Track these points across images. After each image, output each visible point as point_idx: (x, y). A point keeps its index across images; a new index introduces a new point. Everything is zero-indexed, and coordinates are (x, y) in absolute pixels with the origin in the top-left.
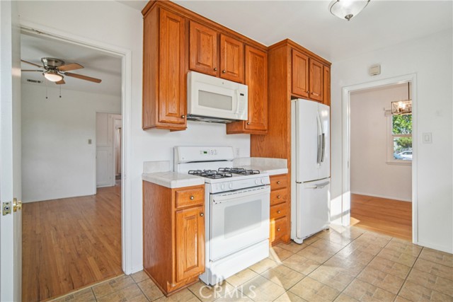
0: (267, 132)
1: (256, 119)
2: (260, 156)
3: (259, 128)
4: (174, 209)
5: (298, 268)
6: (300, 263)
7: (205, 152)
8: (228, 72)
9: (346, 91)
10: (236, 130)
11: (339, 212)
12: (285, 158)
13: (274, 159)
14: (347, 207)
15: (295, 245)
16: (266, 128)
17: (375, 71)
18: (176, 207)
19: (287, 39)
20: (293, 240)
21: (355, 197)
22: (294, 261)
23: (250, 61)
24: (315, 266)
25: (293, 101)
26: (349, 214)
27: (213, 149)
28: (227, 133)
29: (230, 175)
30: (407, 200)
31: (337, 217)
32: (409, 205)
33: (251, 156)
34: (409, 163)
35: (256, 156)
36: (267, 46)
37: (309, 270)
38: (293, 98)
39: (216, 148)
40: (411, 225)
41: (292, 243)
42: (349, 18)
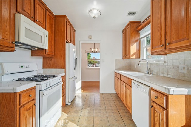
0: (54, 56)
1: (50, 49)
2: (49, 68)
3: (51, 54)
4: (18, 107)
5: (75, 115)
6: (75, 112)
7: (22, 67)
8: (39, 21)
9: (81, 42)
10: (39, 54)
11: (78, 88)
12: (64, 68)
13: (57, 69)
14: (81, 86)
15: (68, 106)
16: (54, 54)
17: (90, 37)
18: (20, 105)
19: (66, 15)
20: (67, 104)
21: (83, 82)
22: (72, 112)
23: (48, 19)
24: (81, 111)
25: (67, 44)
26: (81, 89)
27: (27, 64)
28: (32, 55)
29: (47, 79)
30: (98, 80)
31: (78, 90)
32: (99, 82)
33: (43, 68)
34: (99, 69)
35: (46, 68)
36: (55, 15)
37: (80, 113)
38: (67, 42)
39: (28, 64)
40: (99, 88)
41: (67, 106)
42: (95, 17)
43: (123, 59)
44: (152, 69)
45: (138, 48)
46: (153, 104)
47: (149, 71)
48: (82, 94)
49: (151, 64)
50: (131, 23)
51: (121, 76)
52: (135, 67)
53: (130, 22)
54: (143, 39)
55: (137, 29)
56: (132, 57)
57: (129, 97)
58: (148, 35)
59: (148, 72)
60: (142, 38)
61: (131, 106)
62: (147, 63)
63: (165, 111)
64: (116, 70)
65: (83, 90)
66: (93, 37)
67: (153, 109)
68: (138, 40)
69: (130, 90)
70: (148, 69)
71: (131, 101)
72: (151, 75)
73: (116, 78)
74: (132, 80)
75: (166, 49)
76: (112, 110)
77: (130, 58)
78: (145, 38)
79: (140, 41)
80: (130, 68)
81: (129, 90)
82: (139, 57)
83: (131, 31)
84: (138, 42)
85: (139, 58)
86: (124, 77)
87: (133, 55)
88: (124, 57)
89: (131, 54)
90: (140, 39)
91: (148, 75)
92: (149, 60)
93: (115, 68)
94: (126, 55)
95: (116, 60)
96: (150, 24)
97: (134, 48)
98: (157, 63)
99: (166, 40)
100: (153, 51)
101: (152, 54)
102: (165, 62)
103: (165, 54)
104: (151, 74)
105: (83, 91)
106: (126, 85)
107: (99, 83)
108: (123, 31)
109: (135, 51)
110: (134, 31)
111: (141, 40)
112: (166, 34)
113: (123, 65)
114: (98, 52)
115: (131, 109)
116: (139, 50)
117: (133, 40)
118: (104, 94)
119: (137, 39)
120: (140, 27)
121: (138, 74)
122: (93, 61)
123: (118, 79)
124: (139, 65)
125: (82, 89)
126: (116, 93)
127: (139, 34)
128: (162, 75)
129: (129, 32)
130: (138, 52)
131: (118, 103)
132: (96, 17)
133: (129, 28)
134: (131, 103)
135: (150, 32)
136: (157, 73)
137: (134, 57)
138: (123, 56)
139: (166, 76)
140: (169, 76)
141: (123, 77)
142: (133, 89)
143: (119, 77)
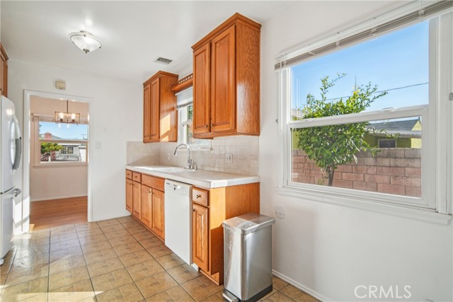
5: (32, 278)
11: (20, 220)
17: (60, 85)
24: (45, 267)
26: (28, 221)
31: (19, 224)
37: (44, 271)
42: (87, 51)
43: (144, 142)
44: (195, 161)
45: (174, 123)
46: (195, 207)
47: (192, 164)
48: (32, 234)
49: (194, 152)
50: (162, 76)
51: (143, 176)
52: (169, 158)
53: (161, 73)
54: (182, 108)
55: (173, 89)
56: (163, 140)
57: (159, 212)
58: (190, 103)
59: (190, 166)
60: (181, 106)
61: (163, 225)
62: (187, 150)
63: (207, 210)
64: (128, 165)
65: (33, 225)
66: (68, 86)
67: (194, 213)
68: (173, 109)
69: (162, 199)
70: (189, 161)
71: (164, 217)
72: (193, 170)
73: (131, 182)
74: (164, 179)
75: (210, 131)
76: (127, 244)
77: (159, 141)
78: (186, 107)
79: (177, 111)
80: (158, 160)
81: (159, 199)
82: (175, 139)
83: (162, 91)
84: (174, 113)
85: (176, 141)
86: (150, 178)
87: (164, 136)
88: (148, 138)
89: (163, 132)
90: (177, 107)
91: (189, 170)
92: (191, 145)
93: (127, 161)
94: (151, 135)
95: (129, 144)
96: (192, 87)
97: (166, 123)
98: (202, 151)
99: (210, 119)
100: (196, 133)
101: (195, 136)
102: (211, 149)
103: (212, 138)
104: (193, 168)
105: (35, 227)
106: (154, 191)
107: (87, 200)
108: (145, 85)
109: (169, 129)
110: (167, 91)
111: (179, 110)
112: (210, 111)
113: (145, 154)
114: (78, 123)
115: (162, 231)
116: (176, 127)
117: (165, 107)
118: (100, 221)
119: (172, 106)
120: (177, 87)
121: (173, 169)
122: (49, 146)
123: (134, 183)
124: (176, 154)
125: (30, 223)
126: (130, 214)
127: (175, 99)
128: (207, 169)
129: (158, 91)
130: (174, 130)
131: (137, 231)
132: (91, 50)
133: (158, 84)
134: (163, 220)
135: (191, 99)
136: (202, 166)
137: (166, 139)
138: (144, 136)
139: (212, 169)
140: (216, 170)
141: (146, 177)
142: (166, 195)
143: (138, 180)
